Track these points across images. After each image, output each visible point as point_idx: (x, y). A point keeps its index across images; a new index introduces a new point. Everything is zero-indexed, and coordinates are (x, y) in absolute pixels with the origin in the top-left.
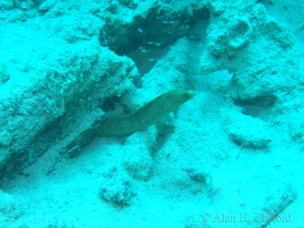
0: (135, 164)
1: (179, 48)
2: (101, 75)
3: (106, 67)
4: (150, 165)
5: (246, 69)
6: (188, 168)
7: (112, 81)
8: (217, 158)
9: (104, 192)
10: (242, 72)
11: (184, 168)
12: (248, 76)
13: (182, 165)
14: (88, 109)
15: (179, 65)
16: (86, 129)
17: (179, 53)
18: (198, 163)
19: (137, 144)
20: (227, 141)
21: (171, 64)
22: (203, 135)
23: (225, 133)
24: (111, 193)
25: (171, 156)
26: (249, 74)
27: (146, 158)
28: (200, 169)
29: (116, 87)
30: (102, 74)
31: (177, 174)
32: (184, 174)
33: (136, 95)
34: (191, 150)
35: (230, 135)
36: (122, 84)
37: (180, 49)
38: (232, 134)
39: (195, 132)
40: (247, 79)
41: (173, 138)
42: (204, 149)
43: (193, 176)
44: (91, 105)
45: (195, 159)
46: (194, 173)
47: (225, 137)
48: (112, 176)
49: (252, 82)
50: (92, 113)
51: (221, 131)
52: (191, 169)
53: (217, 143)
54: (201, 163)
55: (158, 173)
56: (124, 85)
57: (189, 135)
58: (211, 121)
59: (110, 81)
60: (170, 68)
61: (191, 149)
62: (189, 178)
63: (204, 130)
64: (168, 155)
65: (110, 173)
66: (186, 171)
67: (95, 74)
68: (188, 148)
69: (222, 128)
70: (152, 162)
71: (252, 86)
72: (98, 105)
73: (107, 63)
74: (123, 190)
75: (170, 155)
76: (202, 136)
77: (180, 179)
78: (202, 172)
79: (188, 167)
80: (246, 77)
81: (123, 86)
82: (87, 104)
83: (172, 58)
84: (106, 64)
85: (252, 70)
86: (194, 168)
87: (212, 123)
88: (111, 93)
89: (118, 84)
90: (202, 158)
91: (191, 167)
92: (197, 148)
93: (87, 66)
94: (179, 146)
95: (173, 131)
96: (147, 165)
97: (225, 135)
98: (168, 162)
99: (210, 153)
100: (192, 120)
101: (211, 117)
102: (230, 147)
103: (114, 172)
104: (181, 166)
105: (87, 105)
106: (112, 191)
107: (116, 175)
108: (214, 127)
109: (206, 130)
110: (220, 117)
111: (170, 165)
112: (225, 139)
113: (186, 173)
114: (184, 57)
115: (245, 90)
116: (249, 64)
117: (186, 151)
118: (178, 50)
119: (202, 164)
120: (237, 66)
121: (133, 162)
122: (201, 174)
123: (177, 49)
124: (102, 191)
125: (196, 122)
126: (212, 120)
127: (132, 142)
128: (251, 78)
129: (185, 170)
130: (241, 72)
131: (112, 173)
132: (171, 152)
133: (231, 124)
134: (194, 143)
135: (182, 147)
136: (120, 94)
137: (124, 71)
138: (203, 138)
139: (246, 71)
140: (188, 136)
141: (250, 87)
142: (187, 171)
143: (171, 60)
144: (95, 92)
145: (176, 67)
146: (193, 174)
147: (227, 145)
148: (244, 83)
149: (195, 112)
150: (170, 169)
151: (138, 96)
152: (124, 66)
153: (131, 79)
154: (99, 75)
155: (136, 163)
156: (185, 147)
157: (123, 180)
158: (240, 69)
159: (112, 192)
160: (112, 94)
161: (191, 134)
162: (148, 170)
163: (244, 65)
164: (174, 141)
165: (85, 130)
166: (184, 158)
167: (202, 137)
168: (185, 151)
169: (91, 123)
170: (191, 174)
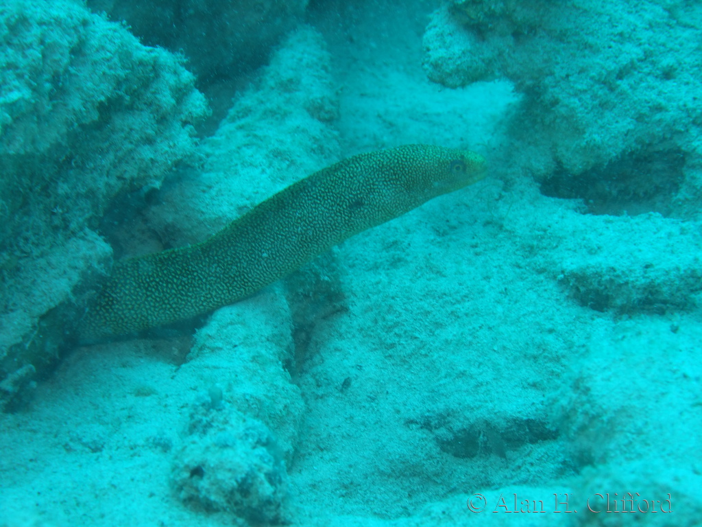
0: (255, 406)
1: (303, 53)
2: (103, 99)
3: (115, 69)
4: (296, 413)
5: (581, 65)
6: (427, 414)
7: (131, 130)
8: (535, 358)
9: (195, 477)
10: (567, 76)
11: (413, 416)
12: (592, 86)
13: (402, 409)
14: (56, 229)
15: (319, 101)
16: (57, 302)
17: (308, 66)
18: (465, 387)
19: (241, 349)
20: (557, 300)
21: (288, 101)
22: (459, 298)
23: (542, 277)
24: (229, 475)
25: (356, 386)
26: (592, 78)
27: (283, 388)
28: (479, 403)
29: (146, 153)
30: (103, 94)
31: (391, 439)
32: (414, 437)
33: (205, 188)
34: (426, 356)
35: (563, 282)
36: (162, 141)
37: (306, 56)
38: (573, 275)
39: (428, 294)
40: (589, 96)
41: (349, 327)
42: (474, 341)
43: (450, 436)
44: (67, 215)
45: (448, 380)
46: (457, 425)
47: (545, 290)
48: (209, 425)
49: (604, 105)
50: (72, 244)
51: (525, 276)
52: (441, 415)
53: (522, 313)
54: (477, 386)
55: (322, 446)
56: (170, 147)
57: (409, 307)
58: (477, 254)
59: (123, 131)
60: (291, 113)
61: (423, 352)
62: (435, 450)
63: (460, 284)
64: (347, 383)
65: (197, 417)
66: (422, 428)
67: (83, 91)
68: (414, 350)
69: (529, 265)
70: (301, 404)
71: (605, 120)
72: (87, 216)
73: (117, 56)
74: (265, 462)
75: (353, 383)
76: (458, 302)
77: (404, 456)
78: (490, 413)
79: (429, 411)
80: (585, 87)
81: (167, 149)
82: (55, 211)
83: (291, 81)
84: (116, 60)
85: (602, 63)
86: (454, 406)
87: (482, 258)
88: (127, 176)
89: (149, 141)
90: (474, 370)
91: (440, 406)
92: (447, 342)
93: (60, 56)
94: (376, 349)
95: (344, 310)
96: (289, 413)
97: (545, 283)
98: (348, 407)
99: (504, 348)
100: (409, 259)
101: (474, 242)
102: (574, 319)
103: (214, 413)
104: (398, 412)
105: (54, 214)
106: (229, 466)
107: (222, 419)
108: (494, 270)
109: (469, 283)
110: (511, 234)
111: (359, 416)
112: (546, 295)
113: (420, 434)
114: (326, 79)
115: (584, 133)
116: (587, 46)
117: (407, 359)
118: (301, 60)
119: (483, 389)
120: (546, 57)
121: (248, 397)
122: (486, 422)
123: (299, 56)
124: (186, 475)
125: (423, 266)
126: (478, 250)
127: (220, 344)
128: (601, 92)
129: (417, 423)
130: (563, 74)
131: (205, 415)
132: (354, 372)
133: (557, 246)
134: (431, 331)
135: (390, 352)
136: (156, 177)
137: (166, 94)
138: (462, 308)
139: (580, 72)
140: (406, 310)
141: (600, 122)
142: (427, 425)
143: (288, 86)
144: (78, 167)
145: (308, 110)
146: (450, 430)
147: (558, 313)
148: (581, 109)
149: (410, 236)
150: (362, 428)
151: (213, 192)
152: (164, 77)
153: (189, 128)
154: (93, 96)
155: (259, 401)
156: (400, 348)
157: (253, 436)
158: (558, 67)
159: (230, 470)
160: (133, 179)
161: (414, 303)
162: (292, 429)
163: (571, 51)
164: (354, 336)
165: (53, 305)
166: (403, 384)
167: (458, 306)
168: (405, 361)
169: (70, 279)
170: (442, 432)
